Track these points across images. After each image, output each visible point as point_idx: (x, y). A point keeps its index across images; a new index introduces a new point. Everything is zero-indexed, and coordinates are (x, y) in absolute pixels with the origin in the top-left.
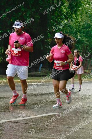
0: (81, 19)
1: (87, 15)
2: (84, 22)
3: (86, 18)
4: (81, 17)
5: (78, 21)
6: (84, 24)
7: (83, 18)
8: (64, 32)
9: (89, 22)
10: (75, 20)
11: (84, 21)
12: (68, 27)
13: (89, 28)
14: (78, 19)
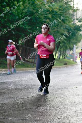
0: (24, 7)
1: (30, 2)
2: (27, 10)
3: (29, 5)
4: (23, 5)
5: (20, 8)
6: (27, 11)
7: (25, 5)
8: (6, 20)
9: (32, 10)
10: (18, 8)
11: (27, 8)
12: (10, 15)
13: (32, 15)
14: (20, 7)
